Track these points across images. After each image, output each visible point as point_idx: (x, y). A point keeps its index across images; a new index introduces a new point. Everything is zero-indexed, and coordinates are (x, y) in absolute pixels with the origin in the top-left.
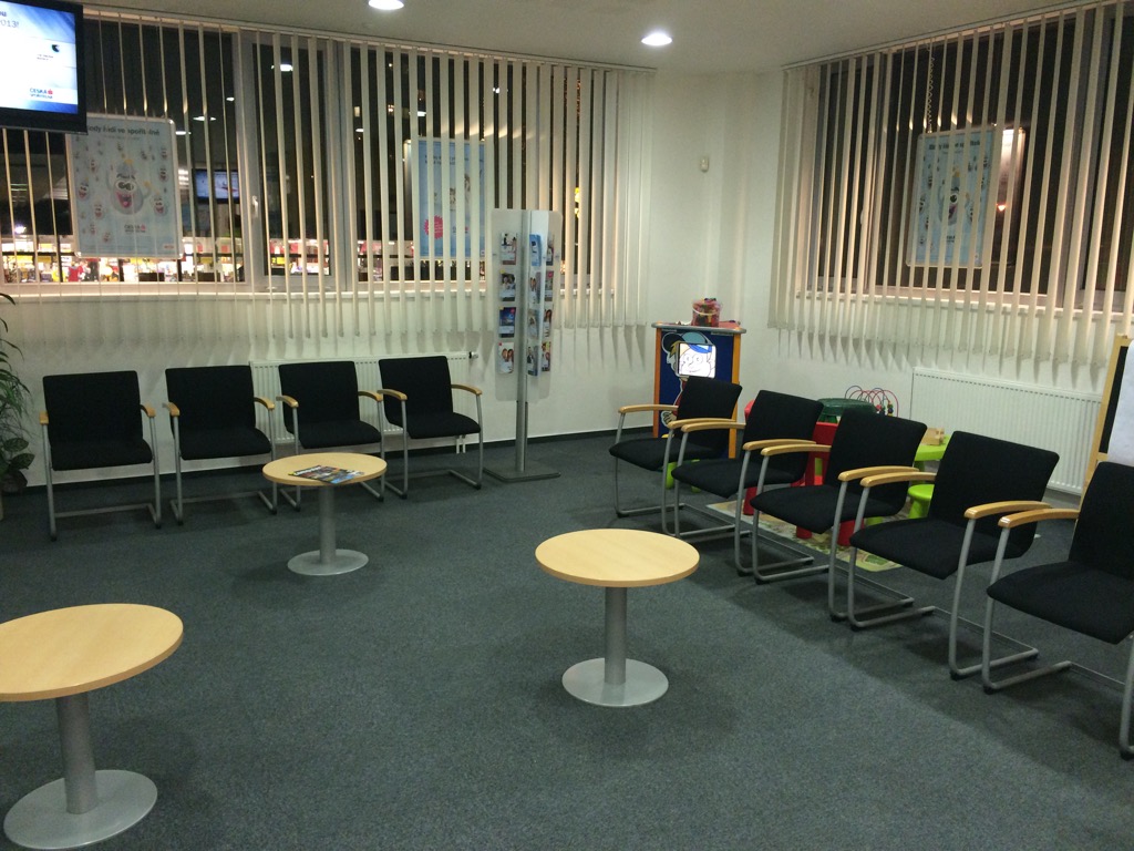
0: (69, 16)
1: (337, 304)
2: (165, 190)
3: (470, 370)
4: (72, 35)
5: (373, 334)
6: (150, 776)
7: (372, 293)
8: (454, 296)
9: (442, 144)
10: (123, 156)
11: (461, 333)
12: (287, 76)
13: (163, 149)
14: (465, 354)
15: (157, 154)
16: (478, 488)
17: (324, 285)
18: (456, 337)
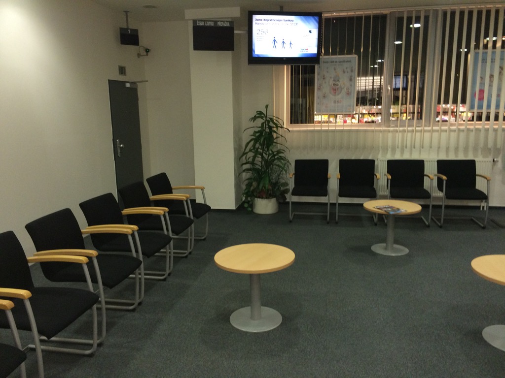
0: (317, 18)
1: (422, 134)
2: (351, 85)
3: (493, 168)
4: (317, 25)
5: (439, 148)
6: (282, 315)
7: (441, 128)
8: (487, 130)
9: (488, 53)
10: (336, 72)
11: (490, 149)
12: (417, 29)
13: (352, 68)
14: (491, 159)
15: (349, 70)
16: (484, 228)
17: (416, 125)
18: (486, 150)
